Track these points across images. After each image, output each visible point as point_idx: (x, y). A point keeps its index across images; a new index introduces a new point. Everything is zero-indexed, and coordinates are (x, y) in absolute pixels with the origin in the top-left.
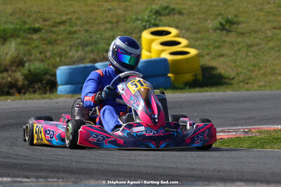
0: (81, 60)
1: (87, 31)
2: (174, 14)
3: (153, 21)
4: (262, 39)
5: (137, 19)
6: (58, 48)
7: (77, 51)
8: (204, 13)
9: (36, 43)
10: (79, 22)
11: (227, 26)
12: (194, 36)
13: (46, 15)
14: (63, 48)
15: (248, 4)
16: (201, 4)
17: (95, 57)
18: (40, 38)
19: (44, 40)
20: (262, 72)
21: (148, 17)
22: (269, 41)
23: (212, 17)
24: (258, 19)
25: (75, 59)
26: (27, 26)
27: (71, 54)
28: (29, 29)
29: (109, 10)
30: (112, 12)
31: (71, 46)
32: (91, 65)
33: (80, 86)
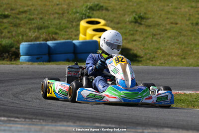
0: (37, 39)
1: (41, 19)
2: (103, 10)
3: (87, 14)
4: (163, 31)
5: (78, 13)
6: (22, 29)
7: (33, 32)
8: (123, 10)
9: (6, 25)
10: (36, 12)
11: (139, 20)
12: (116, 26)
13: (13, 6)
14: (24, 30)
15: (154, 5)
16: (121, 4)
17: (47, 37)
18: (8, 22)
19: (11, 23)
20: (162, 53)
21: (85, 11)
22: (168, 32)
23: (129, 13)
24: (160, 17)
25: (32, 38)
26: (0, 13)
27: (30, 34)
28: (1, 15)
29: (58, 5)
30: (59, 6)
31: (30, 29)
32: (44, 42)
33: (37, 57)
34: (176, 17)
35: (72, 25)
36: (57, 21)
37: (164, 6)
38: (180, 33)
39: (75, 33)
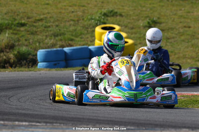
0: (53, 45)
1: (57, 26)
2: (117, 16)
3: (102, 20)
4: (176, 34)
5: (92, 19)
6: (39, 37)
7: (50, 39)
8: (137, 15)
9: (23, 33)
10: (52, 20)
11: (153, 25)
12: (130, 31)
13: (29, 14)
14: (41, 37)
15: (167, 10)
16: (135, 9)
17: (64, 43)
18: (25, 30)
19: (28, 31)
20: (177, 56)
21: (99, 17)
22: (181, 35)
23: (143, 18)
24: (173, 21)
25: (49, 45)
26: (17, 22)
27: (46, 41)
28: (18, 23)
29: (73, 12)
30: (74, 14)
31: (46, 36)
32: (61, 49)
33: (53, 63)
34: (189, 21)
35: (88, 31)
36: (72, 28)
37: (177, 10)
38: (194, 36)
39: (90, 39)
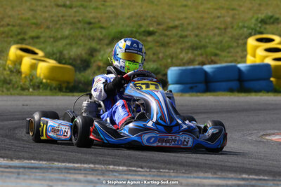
0: (191, 62)
1: (197, 36)
2: (278, 23)
3: (258, 29)
5: (244, 27)
6: (172, 50)
7: (187, 53)
9: (150, 45)
10: (190, 27)
13: (160, 20)
14: (175, 51)
17: (204, 60)
18: (154, 40)
19: (157, 42)
21: (255, 25)
25: (184, 61)
26: (143, 29)
27: (181, 56)
28: (144, 32)
29: (219, 17)
30: (221, 19)
31: (182, 49)
32: (200, 67)
33: (189, 86)
35: (238, 43)
36: (217, 39)
39: (241, 54)
